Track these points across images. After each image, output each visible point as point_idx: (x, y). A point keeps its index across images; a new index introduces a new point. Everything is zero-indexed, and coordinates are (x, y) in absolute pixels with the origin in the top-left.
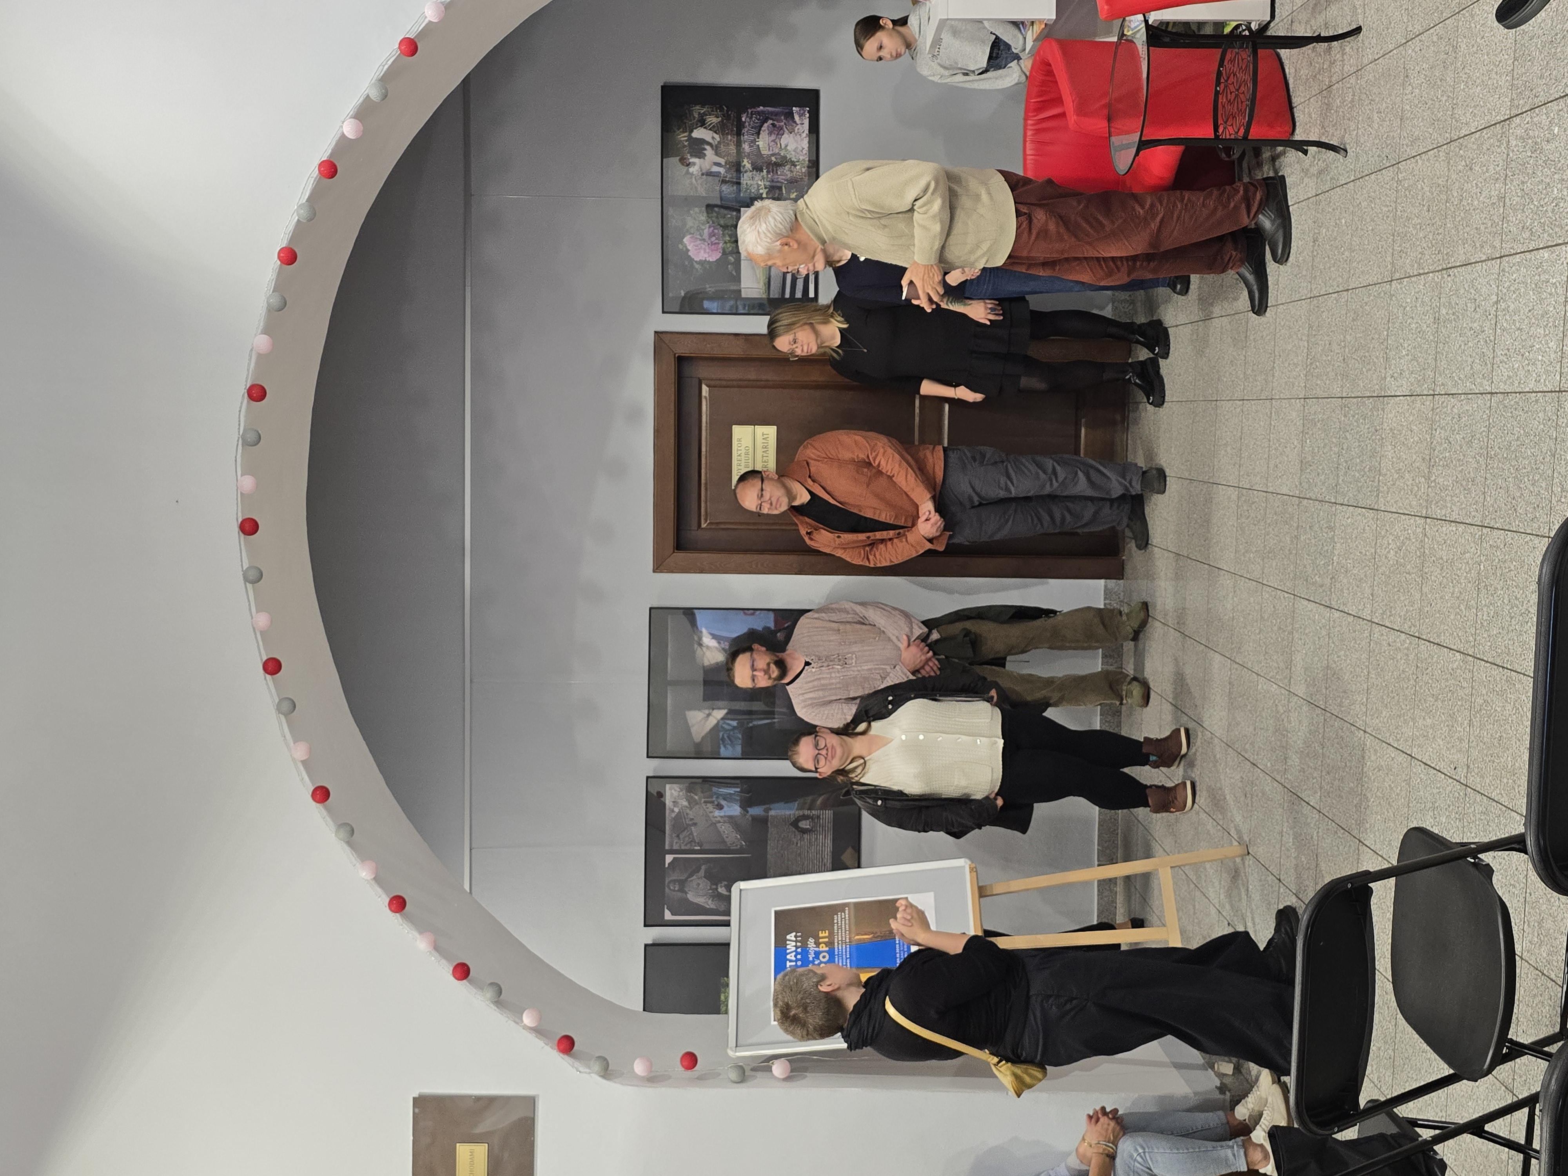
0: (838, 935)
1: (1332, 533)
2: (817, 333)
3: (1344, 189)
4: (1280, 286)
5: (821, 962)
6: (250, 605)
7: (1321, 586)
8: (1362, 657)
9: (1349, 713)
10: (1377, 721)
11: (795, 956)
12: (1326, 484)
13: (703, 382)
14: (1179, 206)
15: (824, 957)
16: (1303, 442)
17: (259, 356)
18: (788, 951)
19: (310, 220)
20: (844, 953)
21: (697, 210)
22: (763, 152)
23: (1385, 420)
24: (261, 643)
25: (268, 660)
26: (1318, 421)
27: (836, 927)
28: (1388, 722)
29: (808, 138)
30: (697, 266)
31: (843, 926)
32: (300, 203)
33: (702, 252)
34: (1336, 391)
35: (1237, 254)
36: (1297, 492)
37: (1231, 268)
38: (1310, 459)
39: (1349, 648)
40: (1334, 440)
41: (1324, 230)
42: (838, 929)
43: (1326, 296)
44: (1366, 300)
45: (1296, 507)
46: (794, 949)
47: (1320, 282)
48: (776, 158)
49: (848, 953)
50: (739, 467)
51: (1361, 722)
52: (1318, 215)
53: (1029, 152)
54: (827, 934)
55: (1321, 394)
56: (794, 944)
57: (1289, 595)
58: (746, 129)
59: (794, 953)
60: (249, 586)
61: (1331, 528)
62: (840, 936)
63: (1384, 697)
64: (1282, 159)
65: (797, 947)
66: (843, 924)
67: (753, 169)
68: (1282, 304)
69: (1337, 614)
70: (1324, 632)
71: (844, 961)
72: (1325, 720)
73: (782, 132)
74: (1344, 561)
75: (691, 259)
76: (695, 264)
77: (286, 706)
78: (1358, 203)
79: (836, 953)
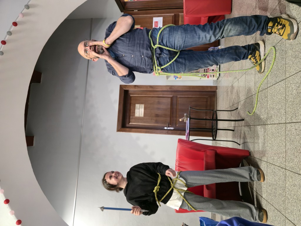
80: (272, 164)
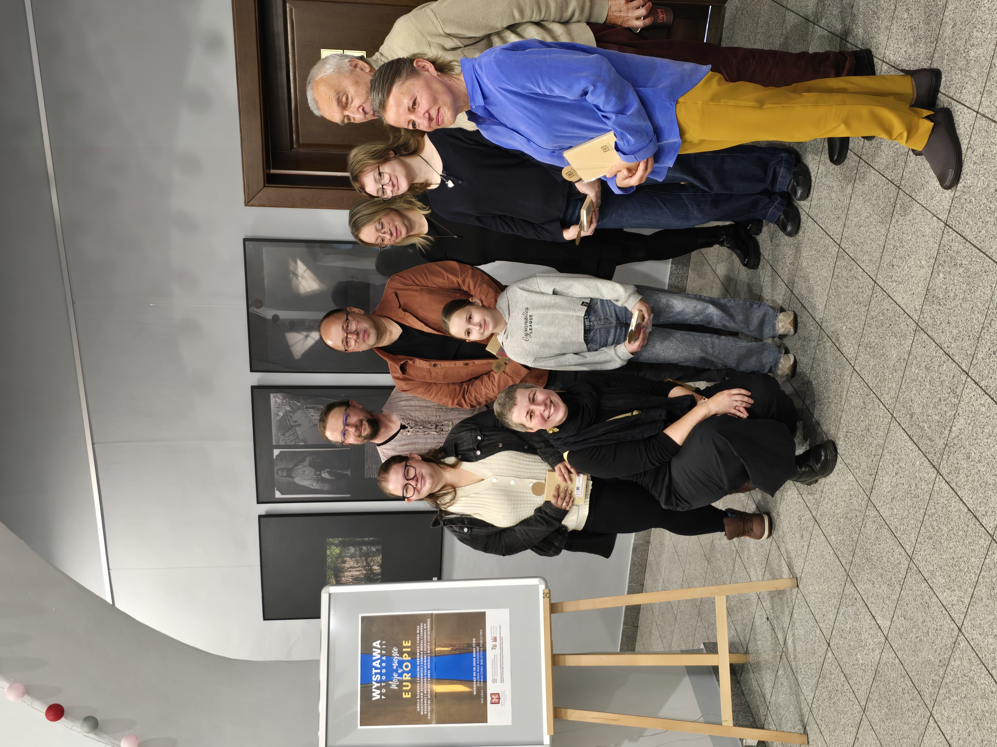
0: (420, 646)
5: (404, 672)
11: (380, 664)
15: (407, 667)
18: (374, 658)
20: (425, 664)
27: (418, 637)
31: (425, 637)
42: (420, 640)
46: (379, 656)
49: (429, 664)
54: (409, 644)
56: (379, 651)
59: (379, 661)
62: (422, 647)
65: (382, 655)
66: (425, 635)
71: (425, 672)
79: (418, 664)
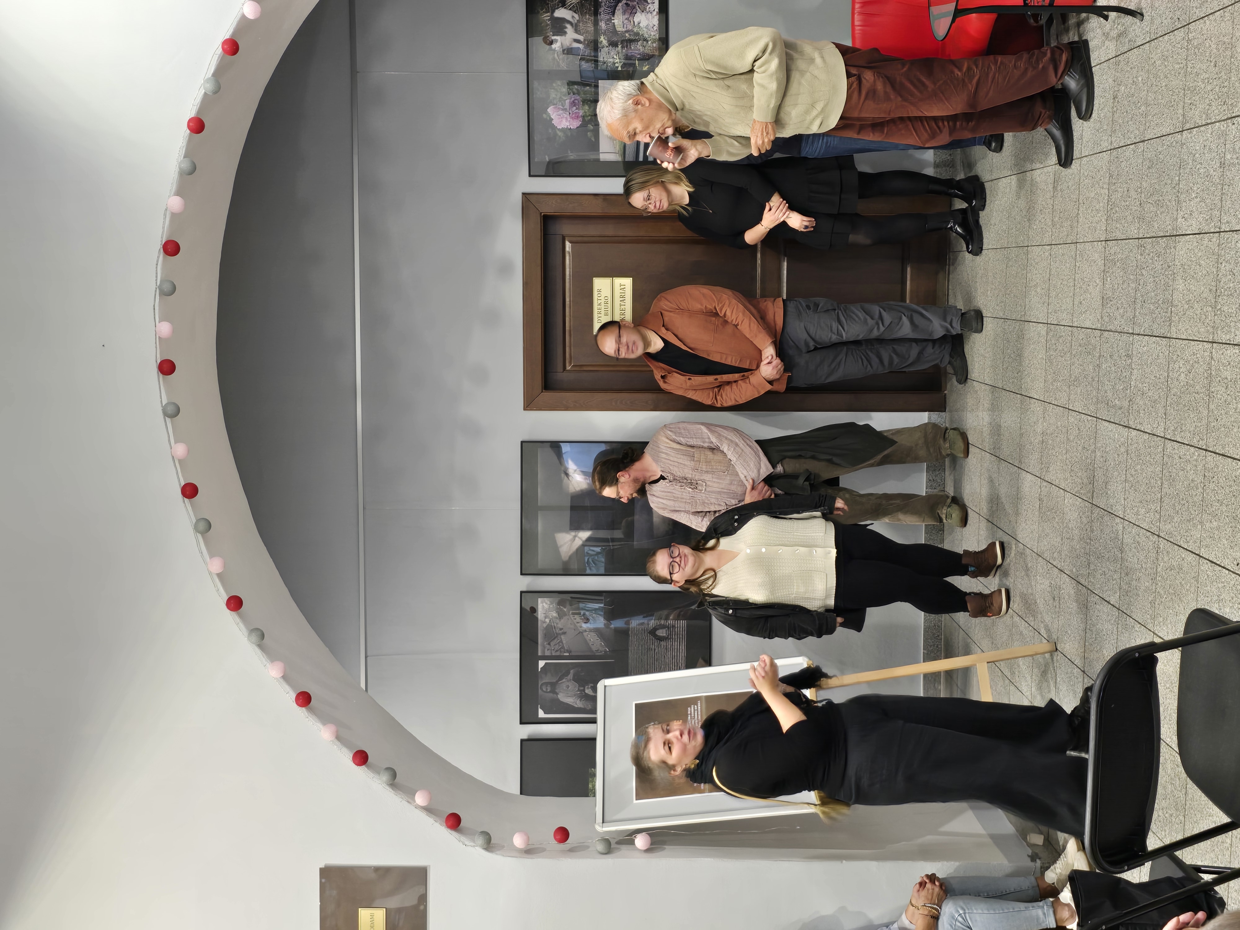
1: (1130, 361)
2: (668, 192)
3: (1141, 50)
4: (1084, 140)
6: (169, 437)
7: (1120, 408)
8: (1157, 470)
9: (1145, 520)
10: (1170, 526)
12: (1124, 317)
13: (566, 238)
14: (993, 68)
16: (1104, 281)
17: (173, 215)
19: (216, 92)
21: (559, 83)
22: (618, 29)
23: (1177, 257)
24: (179, 470)
25: (186, 485)
26: (1118, 261)
28: (1179, 527)
29: (658, 16)
30: (560, 133)
31: (696, 717)
32: (206, 78)
33: (564, 120)
34: (1134, 233)
35: (1045, 113)
36: (1099, 325)
37: (1040, 125)
38: (1111, 295)
39: (1144, 462)
40: (1132, 277)
41: (1123, 88)
43: (1124, 148)
44: (1160, 149)
45: (1098, 339)
47: (1120, 135)
48: (630, 35)
50: (599, 315)
51: (1155, 528)
52: (1116, 74)
53: (857, 23)
55: (1119, 235)
57: (1091, 418)
58: (602, 9)
60: (168, 420)
61: (1128, 356)
63: (1176, 505)
64: (1086, 24)
66: (696, 715)
67: (609, 45)
68: (1086, 156)
69: (1134, 433)
70: (1123, 450)
72: (1124, 528)
73: (634, 11)
74: (1140, 385)
75: (554, 127)
76: (558, 132)
77: (202, 526)
78: (1153, 62)
80: (1134, 524)
